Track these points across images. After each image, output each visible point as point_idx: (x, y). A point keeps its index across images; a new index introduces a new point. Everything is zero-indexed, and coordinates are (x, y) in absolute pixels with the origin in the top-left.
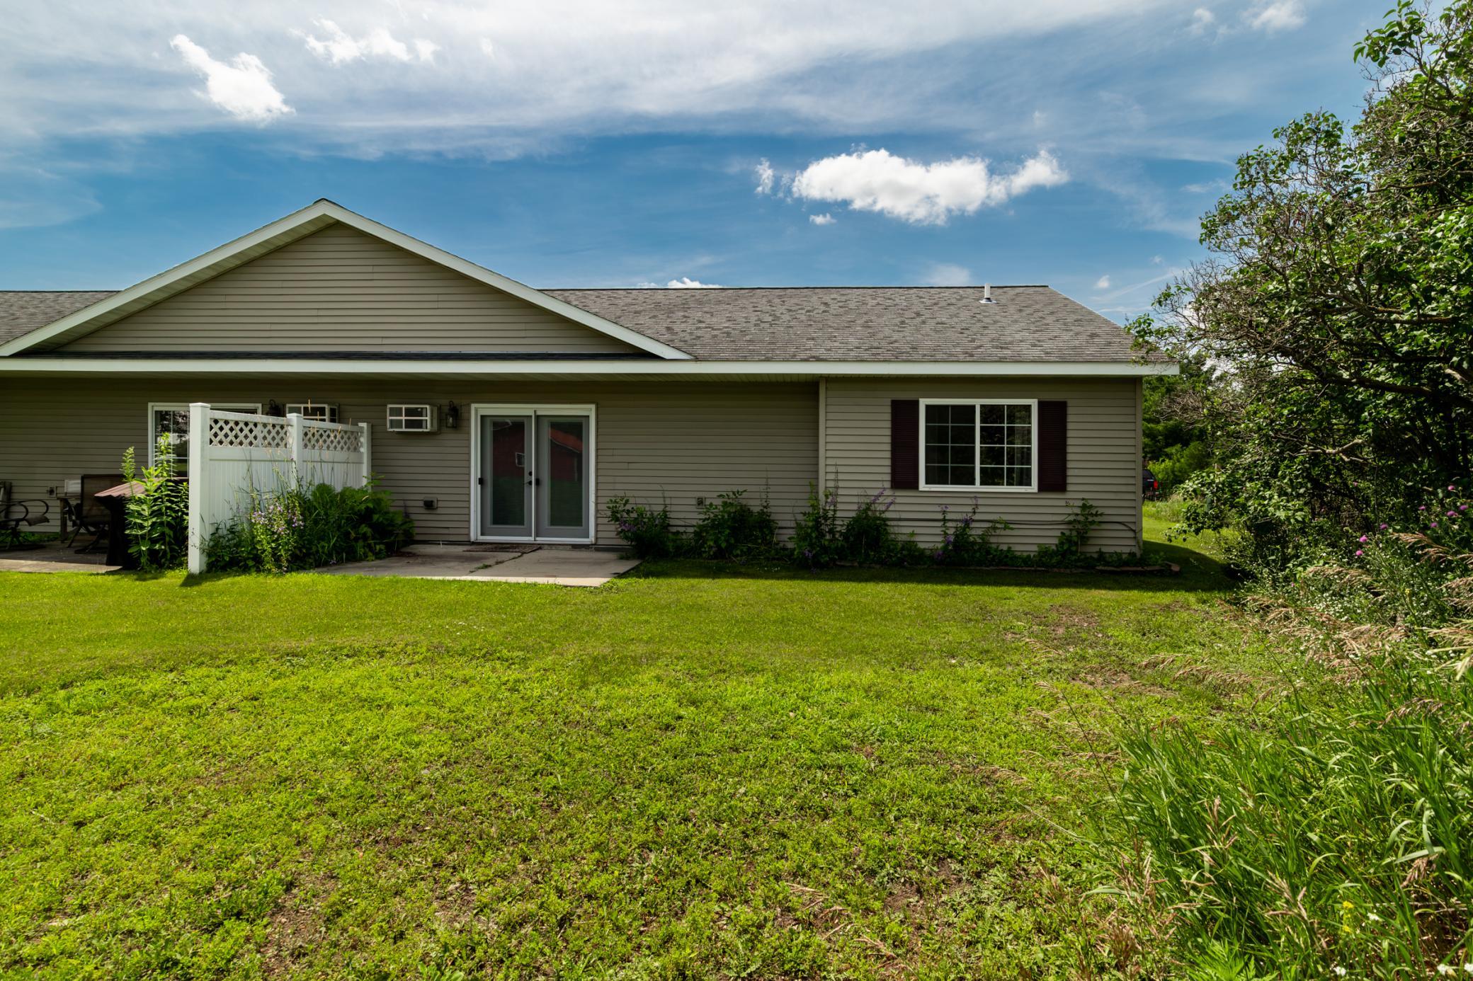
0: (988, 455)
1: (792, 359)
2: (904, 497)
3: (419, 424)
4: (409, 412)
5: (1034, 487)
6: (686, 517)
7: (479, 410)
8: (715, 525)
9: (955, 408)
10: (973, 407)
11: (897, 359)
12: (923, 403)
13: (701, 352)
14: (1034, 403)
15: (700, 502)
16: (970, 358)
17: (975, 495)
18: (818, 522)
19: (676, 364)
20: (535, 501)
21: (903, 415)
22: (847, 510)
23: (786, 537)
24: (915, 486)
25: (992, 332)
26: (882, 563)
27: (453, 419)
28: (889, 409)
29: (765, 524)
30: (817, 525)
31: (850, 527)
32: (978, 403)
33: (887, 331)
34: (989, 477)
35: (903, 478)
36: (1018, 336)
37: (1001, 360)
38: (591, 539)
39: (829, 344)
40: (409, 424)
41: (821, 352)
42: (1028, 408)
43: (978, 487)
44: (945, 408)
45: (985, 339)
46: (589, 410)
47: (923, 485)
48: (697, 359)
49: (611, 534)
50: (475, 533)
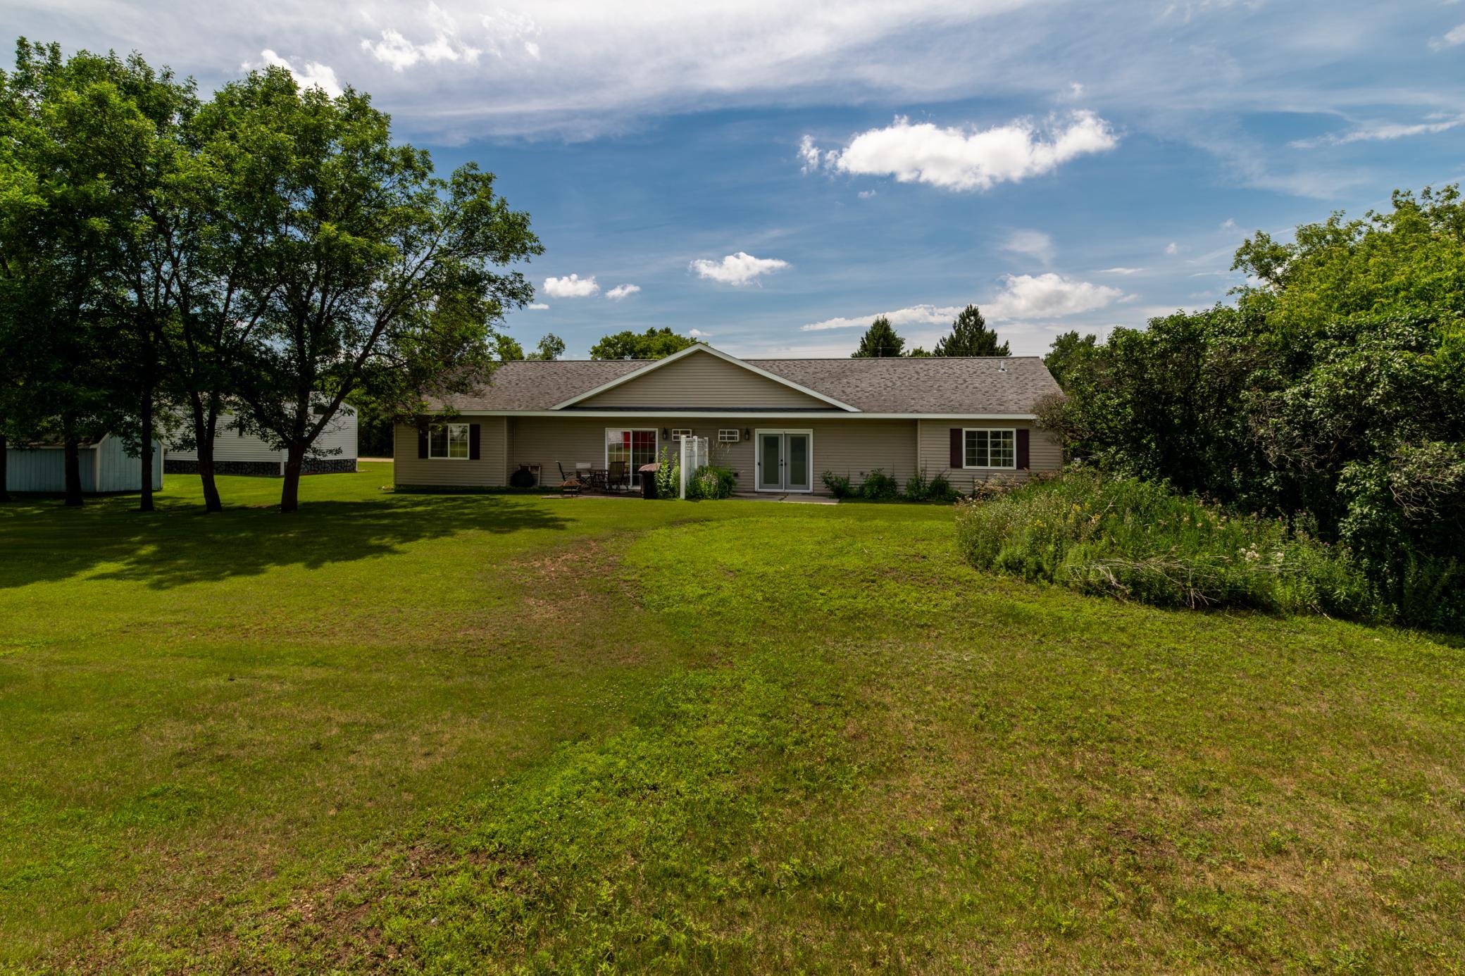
0: (994, 453)
1: (905, 411)
2: (956, 472)
3: (733, 438)
4: (729, 433)
5: (1015, 467)
6: (856, 481)
7: (758, 432)
8: (870, 484)
9: (979, 432)
10: (986, 432)
11: (952, 412)
12: (964, 430)
13: (865, 407)
14: (1014, 430)
15: (862, 474)
16: (985, 410)
17: (987, 471)
18: (917, 484)
19: (853, 413)
20: (784, 473)
21: (955, 435)
22: (930, 478)
23: (902, 490)
24: (961, 466)
25: (998, 395)
26: (945, 500)
27: (747, 435)
28: (949, 433)
29: (892, 484)
30: (918, 484)
31: (932, 484)
32: (989, 430)
33: (948, 394)
34: (995, 463)
35: (955, 463)
36: (1010, 398)
37: (999, 412)
38: (811, 490)
39: (922, 402)
40: (729, 438)
41: (918, 407)
42: (1012, 432)
43: (989, 467)
44: (974, 432)
45: (994, 399)
46: (810, 432)
47: (965, 466)
48: (864, 412)
49: (822, 487)
50: (757, 488)
